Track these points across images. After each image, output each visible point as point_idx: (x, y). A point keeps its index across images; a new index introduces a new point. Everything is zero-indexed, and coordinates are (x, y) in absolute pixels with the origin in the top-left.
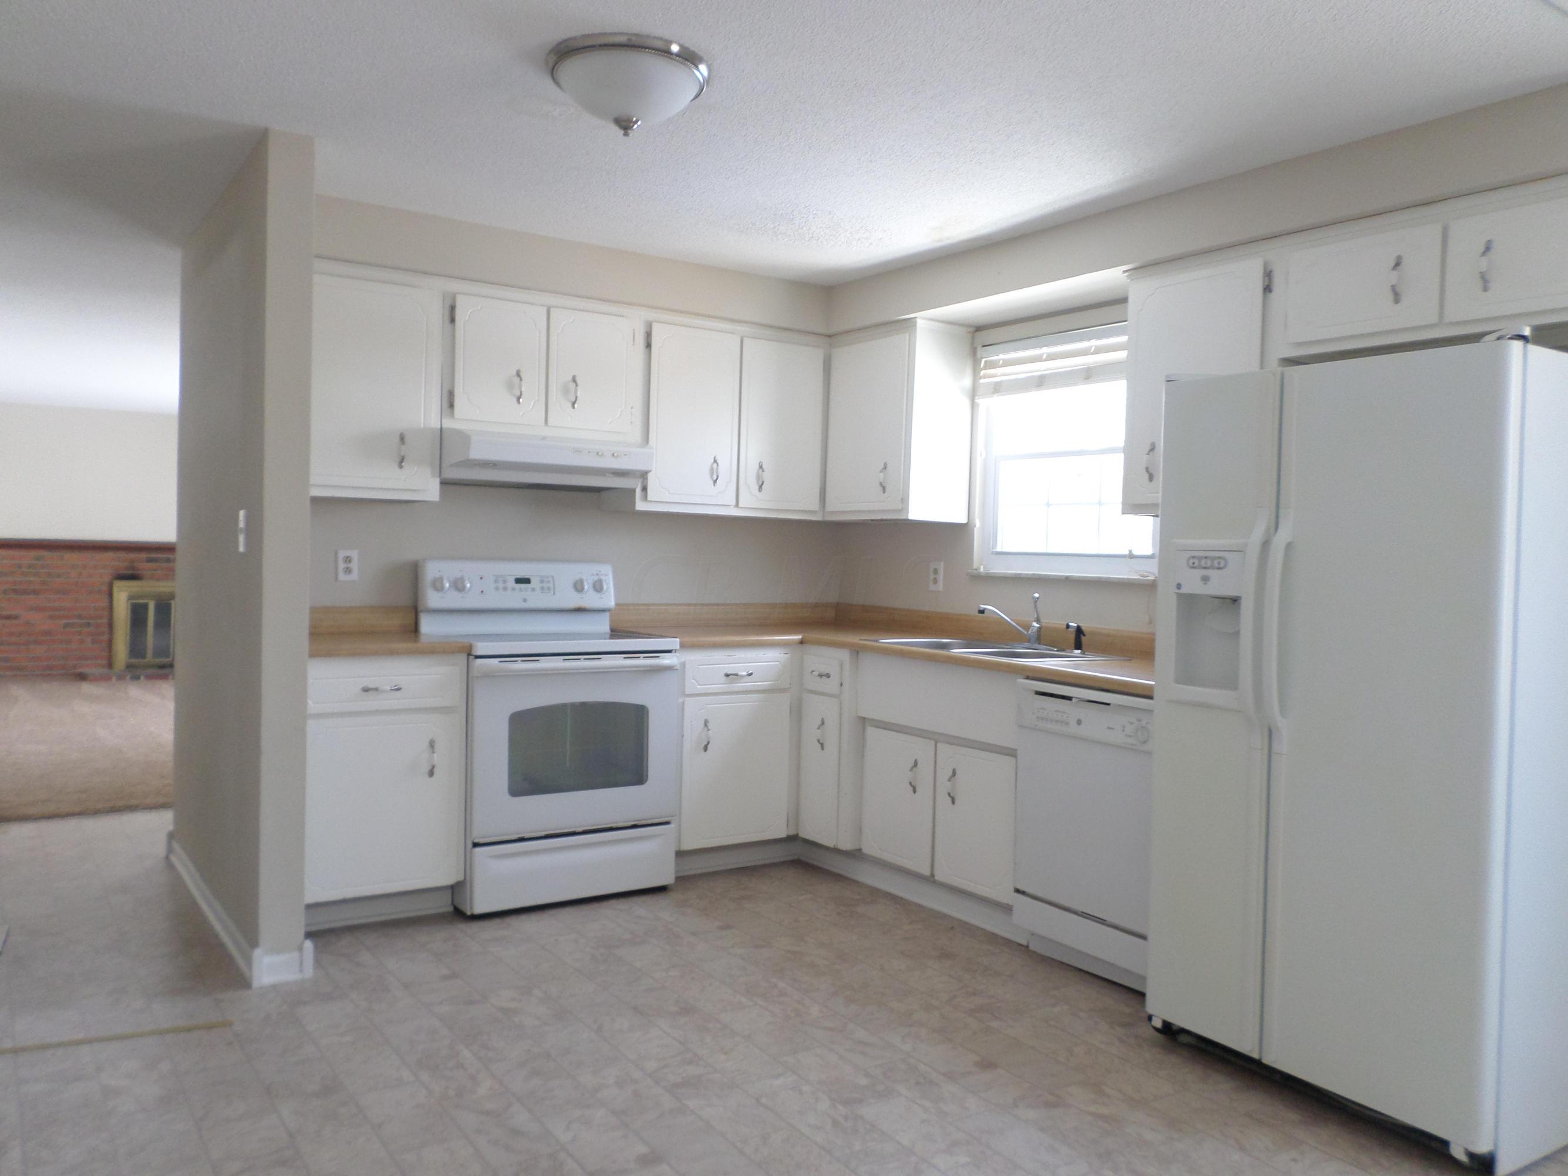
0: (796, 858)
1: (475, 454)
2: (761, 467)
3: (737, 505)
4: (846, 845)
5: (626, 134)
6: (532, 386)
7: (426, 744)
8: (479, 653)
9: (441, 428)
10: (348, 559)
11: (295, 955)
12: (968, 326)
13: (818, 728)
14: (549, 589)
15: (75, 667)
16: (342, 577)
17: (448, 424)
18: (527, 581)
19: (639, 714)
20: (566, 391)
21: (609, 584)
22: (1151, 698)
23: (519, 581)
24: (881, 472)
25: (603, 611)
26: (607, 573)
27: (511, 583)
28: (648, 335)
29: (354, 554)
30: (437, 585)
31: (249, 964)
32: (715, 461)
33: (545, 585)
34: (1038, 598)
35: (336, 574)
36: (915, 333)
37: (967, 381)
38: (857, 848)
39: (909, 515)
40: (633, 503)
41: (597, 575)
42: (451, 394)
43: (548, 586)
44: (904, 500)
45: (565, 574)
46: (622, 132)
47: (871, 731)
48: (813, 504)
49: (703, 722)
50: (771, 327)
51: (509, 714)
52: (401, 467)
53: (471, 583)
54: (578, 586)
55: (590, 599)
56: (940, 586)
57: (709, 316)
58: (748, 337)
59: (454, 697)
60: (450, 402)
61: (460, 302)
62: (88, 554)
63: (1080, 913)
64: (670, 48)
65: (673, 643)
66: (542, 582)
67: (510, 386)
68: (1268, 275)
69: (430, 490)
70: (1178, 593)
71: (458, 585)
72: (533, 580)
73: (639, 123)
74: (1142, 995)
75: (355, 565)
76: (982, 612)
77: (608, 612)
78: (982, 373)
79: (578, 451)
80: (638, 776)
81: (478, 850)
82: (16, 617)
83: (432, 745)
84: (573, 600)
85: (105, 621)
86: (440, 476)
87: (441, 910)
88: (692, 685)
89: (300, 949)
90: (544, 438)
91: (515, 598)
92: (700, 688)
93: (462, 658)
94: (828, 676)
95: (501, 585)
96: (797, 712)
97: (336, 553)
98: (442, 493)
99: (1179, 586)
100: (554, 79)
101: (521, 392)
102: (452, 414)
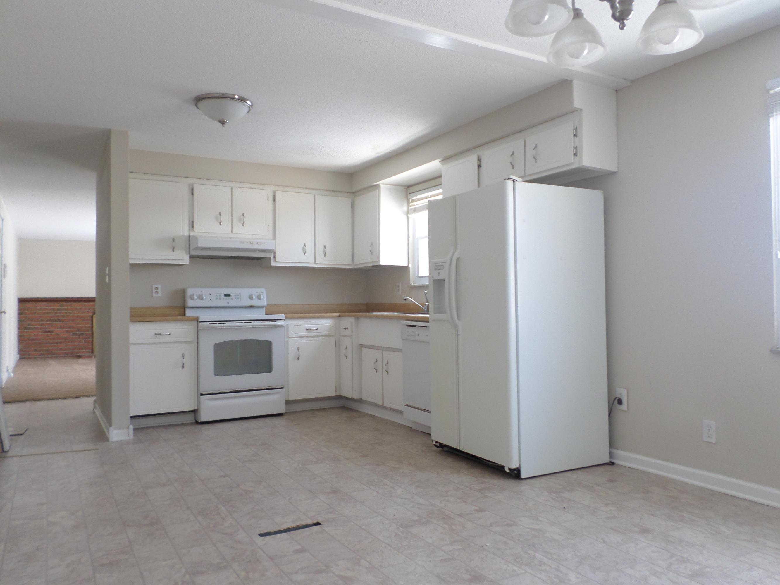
0: (343, 405)
1: (200, 245)
2: (325, 247)
3: (315, 263)
4: (356, 396)
5: (223, 126)
6: (226, 218)
7: (181, 355)
8: (201, 320)
9: (189, 236)
10: (157, 288)
11: (126, 430)
12: (404, 186)
13: (345, 350)
14: (238, 298)
15: (77, 353)
16: (155, 295)
17: (192, 234)
18: (229, 295)
19: (269, 344)
20: (240, 220)
21: (264, 296)
22: (428, 322)
23: (226, 295)
24: (370, 246)
25: (262, 307)
26: (263, 292)
27: (223, 296)
28: (274, 196)
29: (159, 286)
30: (192, 298)
31: (108, 431)
32: (305, 245)
33: (237, 297)
34: (426, 293)
35: (152, 295)
36: (380, 189)
37: (405, 208)
38: (360, 398)
39: (380, 263)
40: (270, 263)
41: (259, 292)
42: (193, 222)
43: (238, 297)
44: (379, 257)
45: (245, 292)
46: (222, 125)
47: (364, 350)
48: (350, 262)
49: (297, 348)
50: (327, 190)
51: (215, 343)
52: (173, 251)
53: (206, 296)
54: (251, 297)
55: (256, 303)
56: (400, 293)
57: (299, 187)
58: (317, 195)
59: (192, 337)
60: (192, 225)
61: (196, 187)
62: (83, 304)
63: (423, 410)
64: (235, 97)
65: (283, 316)
66: (235, 295)
67: (217, 218)
68: (479, 160)
69: (186, 260)
70: (433, 280)
71: (200, 297)
72: (231, 295)
73: (227, 122)
74: (430, 435)
75: (159, 291)
76: (405, 300)
77: (264, 308)
78: (411, 204)
79: (242, 242)
80: (269, 370)
81: (202, 396)
82: (52, 332)
83: (183, 356)
84: (249, 303)
85: (90, 332)
86: (189, 253)
87: (191, 422)
88: (292, 333)
89: (128, 428)
90: (231, 238)
91: (223, 302)
92: (295, 335)
93: (195, 323)
94: (347, 329)
95: (218, 297)
96: (337, 344)
97: (152, 287)
98: (190, 261)
99: (433, 278)
100: (198, 108)
101: (221, 221)
102: (193, 230)
